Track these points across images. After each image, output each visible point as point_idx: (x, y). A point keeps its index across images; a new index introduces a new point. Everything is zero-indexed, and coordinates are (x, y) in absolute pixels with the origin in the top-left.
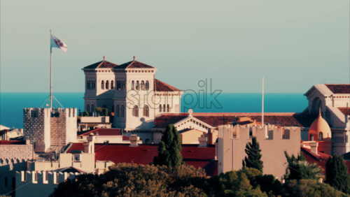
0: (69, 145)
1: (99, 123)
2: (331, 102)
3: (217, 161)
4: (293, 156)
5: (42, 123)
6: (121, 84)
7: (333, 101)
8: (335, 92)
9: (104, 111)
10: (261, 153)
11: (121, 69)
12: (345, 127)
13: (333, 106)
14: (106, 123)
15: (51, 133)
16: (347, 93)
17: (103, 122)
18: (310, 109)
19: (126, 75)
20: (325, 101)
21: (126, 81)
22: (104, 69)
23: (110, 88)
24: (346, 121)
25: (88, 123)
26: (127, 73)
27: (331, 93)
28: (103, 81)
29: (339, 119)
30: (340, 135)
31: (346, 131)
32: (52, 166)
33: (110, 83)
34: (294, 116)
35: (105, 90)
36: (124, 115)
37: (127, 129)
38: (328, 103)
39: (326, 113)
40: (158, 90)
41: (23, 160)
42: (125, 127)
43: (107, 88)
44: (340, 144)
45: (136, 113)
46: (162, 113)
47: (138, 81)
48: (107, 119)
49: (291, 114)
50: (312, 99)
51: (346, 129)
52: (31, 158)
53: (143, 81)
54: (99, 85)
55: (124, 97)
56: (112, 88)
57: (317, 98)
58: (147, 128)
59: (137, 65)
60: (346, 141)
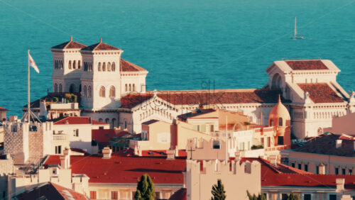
0: (46, 157)
1: (68, 110)
2: (291, 78)
3: (186, 189)
4: (254, 195)
5: (21, 137)
6: (88, 66)
7: (292, 77)
8: (294, 69)
9: (73, 98)
10: (225, 194)
11: (88, 51)
12: (304, 103)
13: (293, 82)
14: (75, 110)
15: (30, 146)
16: (305, 69)
17: (73, 109)
18: (271, 84)
19: (93, 57)
20: (284, 78)
21: (93, 62)
22: (71, 50)
23: (77, 68)
24: (305, 98)
25: (58, 110)
26: (94, 55)
27: (291, 69)
28: (70, 61)
29: (298, 96)
30: (299, 111)
31: (305, 107)
32: (31, 181)
33: (77, 62)
34: (255, 91)
35: (73, 70)
36: (91, 95)
37: (94, 109)
38: (288, 79)
39: (286, 89)
40: (124, 70)
41: (4, 174)
42: (92, 107)
43: (74, 67)
44: (299, 119)
45: (103, 93)
46: (128, 92)
47: (104, 63)
48: (76, 105)
49: (252, 90)
50: (272, 75)
51: (305, 105)
52: (11, 173)
53: (109, 63)
54: (66, 65)
55: (91, 79)
56: (79, 67)
57: (277, 74)
58: (114, 108)
59: (103, 47)
60: (305, 117)
